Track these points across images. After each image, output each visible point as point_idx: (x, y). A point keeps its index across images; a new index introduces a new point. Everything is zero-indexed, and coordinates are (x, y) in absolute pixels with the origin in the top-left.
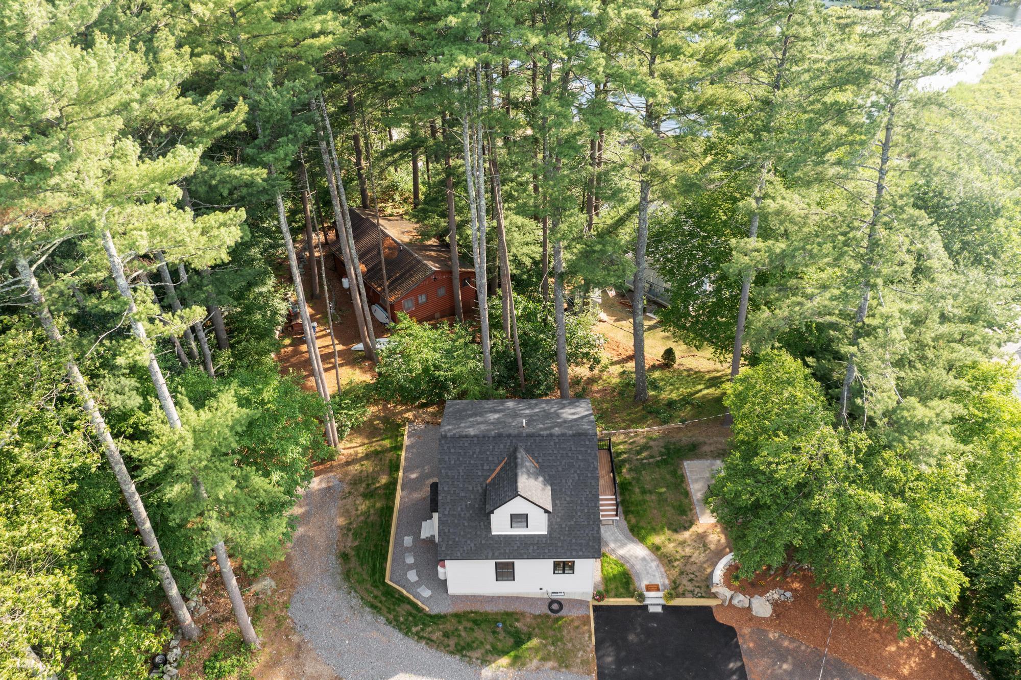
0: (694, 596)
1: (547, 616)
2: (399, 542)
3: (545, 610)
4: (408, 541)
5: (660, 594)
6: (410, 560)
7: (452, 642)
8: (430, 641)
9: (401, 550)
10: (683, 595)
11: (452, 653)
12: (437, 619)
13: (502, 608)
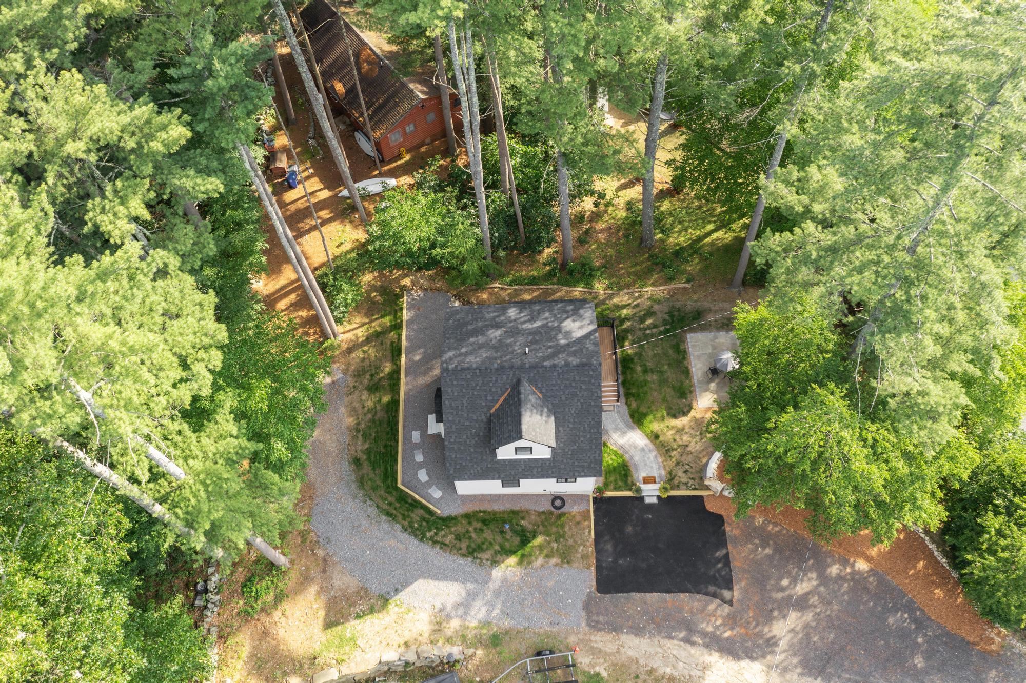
0: (688, 488)
1: (551, 513)
2: (407, 438)
3: (548, 506)
4: (416, 436)
5: (656, 486)
6: (419, 458)
7: (464, 545)
8: (443, 545)
9: (411, 447)
10: (678, 487)
11: (464, 555)
12: (448, 521)
13: (508, 506)
